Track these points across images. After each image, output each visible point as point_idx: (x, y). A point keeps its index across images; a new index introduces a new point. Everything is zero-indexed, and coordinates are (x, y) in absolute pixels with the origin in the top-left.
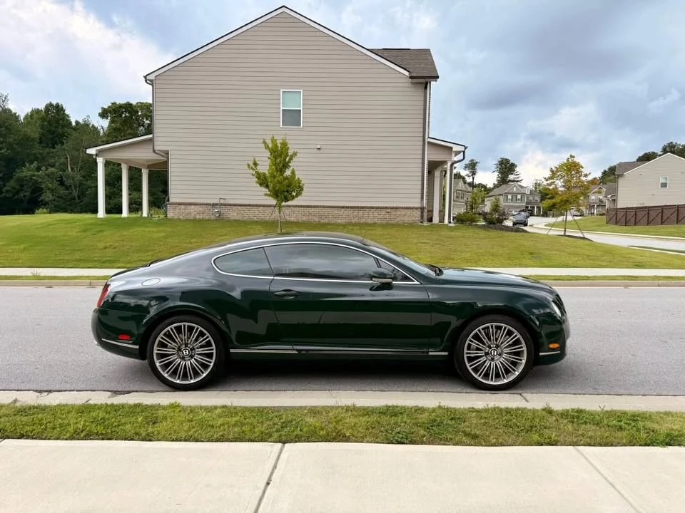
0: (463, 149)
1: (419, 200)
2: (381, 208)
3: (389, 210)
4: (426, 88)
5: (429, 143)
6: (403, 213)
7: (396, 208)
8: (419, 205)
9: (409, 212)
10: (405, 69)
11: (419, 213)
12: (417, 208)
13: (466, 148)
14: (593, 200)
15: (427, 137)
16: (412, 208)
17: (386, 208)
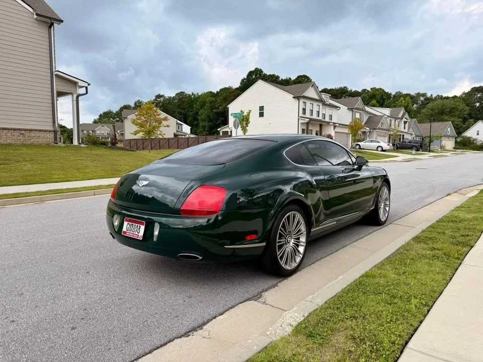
0: (86, 85)
1: (52, 124)
2: (15, 130)
3: (23, 132)
4: (50, 27)
5: (56, 75)
6: (38, 135)
7: (31, 130)
8: (51, 128)
9: (42, 135)
10: (29, 6)
11: (53, 135)
12: (50, 131)
13: (89, 85)
14: (98, 134)
15: (54, 70)
16: (45, 131)
17: (19, 130)
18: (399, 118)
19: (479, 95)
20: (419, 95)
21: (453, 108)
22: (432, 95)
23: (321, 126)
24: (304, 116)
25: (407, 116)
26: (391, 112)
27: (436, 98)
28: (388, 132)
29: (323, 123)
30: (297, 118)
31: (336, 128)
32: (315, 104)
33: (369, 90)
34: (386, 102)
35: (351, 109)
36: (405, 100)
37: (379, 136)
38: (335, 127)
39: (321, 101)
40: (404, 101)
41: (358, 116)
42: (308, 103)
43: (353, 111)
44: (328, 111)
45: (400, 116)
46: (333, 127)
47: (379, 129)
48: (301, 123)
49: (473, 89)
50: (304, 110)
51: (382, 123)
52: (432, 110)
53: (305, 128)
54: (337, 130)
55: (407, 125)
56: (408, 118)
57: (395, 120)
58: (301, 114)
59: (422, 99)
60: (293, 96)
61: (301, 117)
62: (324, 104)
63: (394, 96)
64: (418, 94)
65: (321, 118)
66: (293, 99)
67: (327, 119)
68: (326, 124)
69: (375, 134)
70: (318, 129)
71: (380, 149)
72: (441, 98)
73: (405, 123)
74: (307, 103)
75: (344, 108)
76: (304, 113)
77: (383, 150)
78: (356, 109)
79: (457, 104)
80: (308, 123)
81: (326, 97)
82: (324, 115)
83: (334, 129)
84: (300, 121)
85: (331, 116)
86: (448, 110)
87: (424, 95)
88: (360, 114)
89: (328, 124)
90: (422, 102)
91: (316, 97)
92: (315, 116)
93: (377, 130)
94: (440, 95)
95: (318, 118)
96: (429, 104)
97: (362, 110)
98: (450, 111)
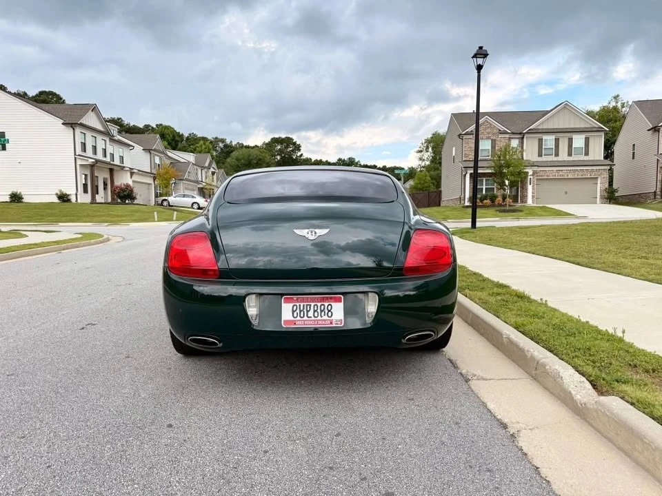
18: (205, 168)
19: (279, 147)
20: (217, 140)
21: (260, 160)
22: (231, 142)
23: (111, 171)
24: (84, 154)
25: (214, 165)
26: (196, 159)
27: (236, 145)
28: (196, 184)
29: (115, 168)
30: (73, 157)
31: (134, 176)
32: (99, 138)
33: (155, 127)
34: (180, 145)
35: (148, 150)
36: (204, 144)
37: (187, 189)
38: (132, 174)
39: (107, 133)
40: (204, 147)
41: (157, 161)
42: (89, 134)
43: (150, 153)
44: (117, 151)
45: (207, 165)
46: (129, 174)
47: (187, 180)
48: (81, 165)
49: (272, 139)
50: (84, 145)
51: (189, 172)
52: (238, 159)
53: (88, 173)
54: (136, 178)
55: (215, 176)
56: (216, 168)
57: (202, 170)
58: (79, 151)
59: (221, 145)
60: (62, 121)
61: (79, 155)
62: (112, 140)
63: (188, 138)
64: (216, 138)
65: (108, 159)
66: (63, 127)
67: (117, 162)
68: (118, 168)
69: (181, 186)
70: (108, 176)
71: (195, 206)
72: (242, 146)
73: (213, 173)
74: (87, 135)
75: (138, 149)
76: (84, 150)
77: (199, 208)
78: (155, 150)
79: (263, 155)
80: (92, 166)
81: (114, 130)
82: (112, 155)
83: (131, 177)
84: (79, 162)
85: (122, 158)
86: (255, 162)
87: (223, 141)
88: (161, 159)
89: (122, 169)
90: (222, 149)
91: (100, 128)
92: (100, 156)
93: (184, 182)
94: (240, 142)
95: (104, 159)
96: (234, 153)
97: (163, 153)
98: (257, 163)
